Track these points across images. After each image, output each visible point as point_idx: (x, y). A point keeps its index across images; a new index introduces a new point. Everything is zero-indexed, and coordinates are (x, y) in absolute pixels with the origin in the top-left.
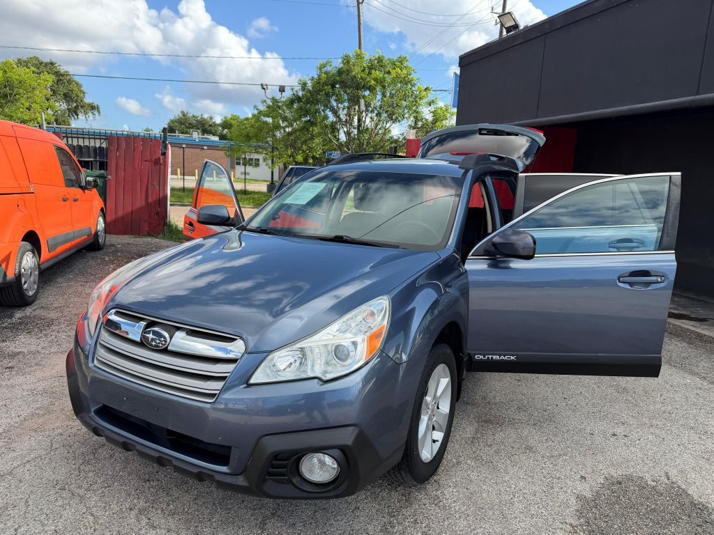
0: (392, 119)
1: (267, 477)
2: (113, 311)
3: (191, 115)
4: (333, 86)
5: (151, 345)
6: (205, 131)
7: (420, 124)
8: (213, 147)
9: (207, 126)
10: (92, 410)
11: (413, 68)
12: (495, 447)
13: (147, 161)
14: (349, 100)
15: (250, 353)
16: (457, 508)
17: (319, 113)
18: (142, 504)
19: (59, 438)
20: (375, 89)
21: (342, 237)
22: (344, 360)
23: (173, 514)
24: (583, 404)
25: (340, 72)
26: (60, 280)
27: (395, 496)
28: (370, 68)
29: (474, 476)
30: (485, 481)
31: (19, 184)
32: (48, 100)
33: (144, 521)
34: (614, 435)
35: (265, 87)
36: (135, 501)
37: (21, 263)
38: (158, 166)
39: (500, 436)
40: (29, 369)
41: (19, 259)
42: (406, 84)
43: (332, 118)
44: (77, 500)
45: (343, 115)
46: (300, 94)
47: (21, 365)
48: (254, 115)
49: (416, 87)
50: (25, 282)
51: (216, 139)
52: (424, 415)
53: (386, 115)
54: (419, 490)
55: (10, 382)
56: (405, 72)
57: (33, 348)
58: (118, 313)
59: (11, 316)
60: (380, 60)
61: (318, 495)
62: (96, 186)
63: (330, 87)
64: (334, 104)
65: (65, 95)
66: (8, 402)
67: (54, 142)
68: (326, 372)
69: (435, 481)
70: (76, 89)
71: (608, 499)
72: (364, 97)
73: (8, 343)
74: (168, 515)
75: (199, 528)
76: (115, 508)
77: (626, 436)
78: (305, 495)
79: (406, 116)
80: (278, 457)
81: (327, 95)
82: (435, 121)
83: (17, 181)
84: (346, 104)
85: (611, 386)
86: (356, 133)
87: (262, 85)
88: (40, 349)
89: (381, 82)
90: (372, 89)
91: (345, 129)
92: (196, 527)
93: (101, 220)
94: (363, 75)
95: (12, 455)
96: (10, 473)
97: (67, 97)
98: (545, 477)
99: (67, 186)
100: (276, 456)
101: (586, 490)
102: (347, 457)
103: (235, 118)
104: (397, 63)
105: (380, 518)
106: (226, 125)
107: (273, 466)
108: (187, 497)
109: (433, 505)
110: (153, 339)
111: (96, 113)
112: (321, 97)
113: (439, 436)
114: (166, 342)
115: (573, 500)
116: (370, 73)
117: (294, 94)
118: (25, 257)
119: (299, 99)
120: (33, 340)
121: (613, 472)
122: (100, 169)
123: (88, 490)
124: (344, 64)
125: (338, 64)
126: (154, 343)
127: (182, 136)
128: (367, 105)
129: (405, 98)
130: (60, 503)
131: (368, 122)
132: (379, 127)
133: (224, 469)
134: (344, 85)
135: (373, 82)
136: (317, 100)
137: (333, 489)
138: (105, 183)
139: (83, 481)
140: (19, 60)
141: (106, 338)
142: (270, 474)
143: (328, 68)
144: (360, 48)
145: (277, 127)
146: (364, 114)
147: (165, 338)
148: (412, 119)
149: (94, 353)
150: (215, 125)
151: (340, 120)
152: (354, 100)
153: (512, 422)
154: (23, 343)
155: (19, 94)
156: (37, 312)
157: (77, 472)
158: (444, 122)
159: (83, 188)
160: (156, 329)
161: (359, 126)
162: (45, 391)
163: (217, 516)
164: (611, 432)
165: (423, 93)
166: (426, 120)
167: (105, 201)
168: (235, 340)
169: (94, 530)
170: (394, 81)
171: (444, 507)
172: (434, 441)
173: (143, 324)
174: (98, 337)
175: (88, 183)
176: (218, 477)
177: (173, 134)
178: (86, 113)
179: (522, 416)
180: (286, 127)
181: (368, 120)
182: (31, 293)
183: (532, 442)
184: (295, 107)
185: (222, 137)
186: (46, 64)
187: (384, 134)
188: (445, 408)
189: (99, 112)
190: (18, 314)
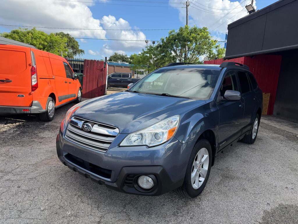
0: (199, 54)
1: (125, 184)
2: (73, 117)
3: (118, 54)
4: (175, 40)
5: (85, 130)
6: (123, 61)
7: (212, 56)
8: (126, 67)
9: (124, 59)
10: (64, 155)
11: (209, 32)
12: (228, 187)
13: (98, 69)
14: (181, 46)
15: (121, 134)
16: (207, 210)
17: (169, 52)
18: (80, 194)
19: (54, 168)
20: (192, 41)
21: (165, 94)
22: (158, 139)
23: (90, 198)
24: (273, 174)
25: (178, 35)
26: (63, 113)
27: (181, 202)
28: (191, 32)
29: (217, 198)
30: (221, 200)
31: (49, 75)
32: (65, 48)
33: (80, 200)
34: (287, 188)
35: (147, 42)
36: (78, 192)
37: (48, 105)
38: (102, 72)
39: (231, 183)
40: (47, 143)
41: (47, 103)
42: (206, 39)
43: (173, 54)
44: (57, 189)
45: (178, 53)
46: (161, 44)
47: (44, 142)
48: (142, 53)
49: (211, 40)
50: (49, 112)
51: (128, 63)
52: (195, 169)
53: (197, 52)
54: (191, 201)
55: (40, 147)
56: (206, 34)
57: (49, 136)
58: (75, 118)
59: (44, 125)
60: (195, 29)
61: (145, 194)
62: (78, 78)
63: (173, 41)
64: (175, 48)
65: (72, 46)
66: (38, 154)
67: (63, 61)
68: (150, 143)
69: (199, 198)
70: (76, 44)
71: (279, 214)
72: (188, 45)
73: (41, 134)
74: (89, 199)
75: (100, 205)
76: (70, 194)
77: (292, 189)
78: (140, 193)
79: (206, 52)
80: (130, 176)
81: (172, 44)
82: (218, 55)
83: (48, 74)
84: (180, 48)
85: (288, 168)
86: (184, 60)
87: (146, 41)
88: (52, 136)
89: (195, 38)
90: (191, 41)
91: (179, 59)
92: (99, 204)
93: (80, 91)
94: (188, 36)
95: (37, 172)
96: (35, 178)
97: (73, 47)
98: (250, 202)
99: (67, 77)
100: (128, 175)
101: (269, 209)
102: (157, 179)
103: (135, 55)
104: (202, 30)
105: (173, 209)
106: (132, 58)
107: (127, 180)
108: (97, 193)
109: (197, 207)
110: (86, 127)
111: (83, 53)
112: (169, 45)
113: (202, 179)
114: (90, 128)
115: (262, 213)
116: (190, 35)
117: (158, 44)
118: (50, 103)
119: (160, 46)
120: (50, 133)
121: (284, 203)
122: (81, 73)
123: (61, 187)
124: (180, 31)
125: (177, 31)
126: (86, 129)
127: (114, 62)
128: (189, 48)
129: (205, 45)
130: (51, 190)
131: (189, 56)
132: (194, 57)
133: (109, 180)
134: (179, 40)
135: (191, 38)
136: (168, 47)
137: (151, 192)
138: (82, 78)
139: (60, 183)
140: (56, 33)
141: (70, 127)
142: (126, 183)
143: (173, 33)
144: (187, 24)
145: (151, 58)
146: (187, 52)
147: (90, 127)
148: (208, 53)
149: (65, 133)
150: (128, 58)
151: (177, 55)
152: (184, 46)
153: (238, 178)
154: (46, 134)
155: (55, 46)
156: (52, 124)
157: (58, 180)
158: (222, 55)
159: (73, 79)
160: (87, 123)
161: (185, 57)
162: (51, 151)
163: (107, 201)
164: (285, 186)
165: (214, 43)
166: (215, 54)
167: (82, 85)
168: (116, 128)
169: (61, 201)
170: (201, 38)
171: (202, 208)
172: (200, 181)
173: (83, 122)
174: (67, 127)
175: (75, 77)
176: (106, 183)
177: (111, 62)
178: (79, 53)
179: (243, 176)
180: (155, 58)
181: (189, 54)
182: (51, 117)
183: (246, 187)
184: (159, 49)
185: (130, 63)
186: (66, 35)
187: (196, 60)
188: (206, 167)
189: (84, 53)
190: (46, 124)
